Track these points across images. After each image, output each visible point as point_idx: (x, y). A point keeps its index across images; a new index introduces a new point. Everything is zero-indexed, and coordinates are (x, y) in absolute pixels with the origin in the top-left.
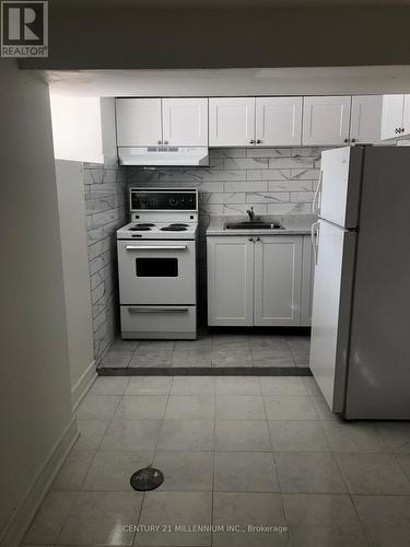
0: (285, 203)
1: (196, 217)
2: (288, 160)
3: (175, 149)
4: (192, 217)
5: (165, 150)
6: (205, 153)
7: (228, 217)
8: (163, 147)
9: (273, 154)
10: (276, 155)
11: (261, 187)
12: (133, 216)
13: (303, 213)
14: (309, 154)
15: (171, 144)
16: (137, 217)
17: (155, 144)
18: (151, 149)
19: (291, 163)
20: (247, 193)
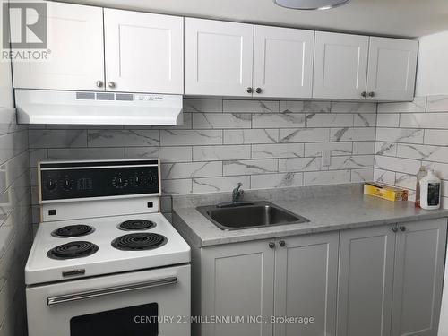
0: (271, 173)
1: (156, 203)
2: (277, 117)
3: (127, 97)
4: (150, 205)
5: (109, 97)
6: (178, 105)
7: (198, 198)
8: (105, 92)
9: (257, 108)
10: (261, 110)
11: (242, 153)
12: (45, 213)
13: (293, 186)
14: (300, 109)
15: (121, 88)
16: (52, 212)
17: (92, 86)
18: (82, 95)
19: (279, 121)
20: (225, 162)
